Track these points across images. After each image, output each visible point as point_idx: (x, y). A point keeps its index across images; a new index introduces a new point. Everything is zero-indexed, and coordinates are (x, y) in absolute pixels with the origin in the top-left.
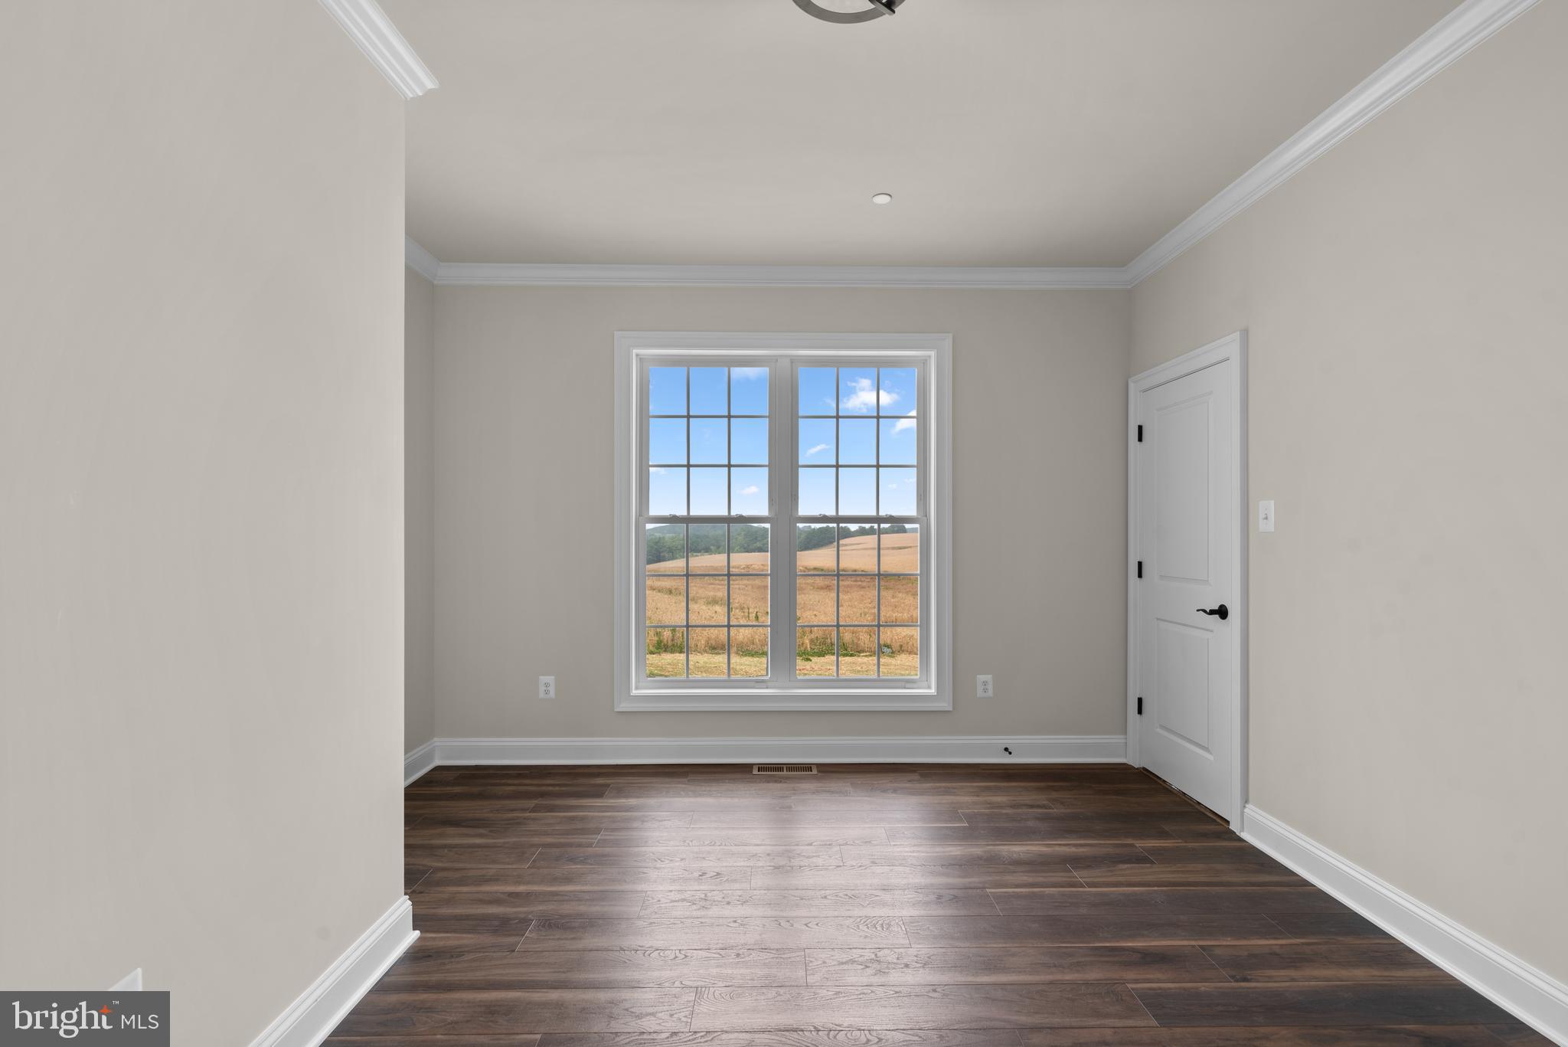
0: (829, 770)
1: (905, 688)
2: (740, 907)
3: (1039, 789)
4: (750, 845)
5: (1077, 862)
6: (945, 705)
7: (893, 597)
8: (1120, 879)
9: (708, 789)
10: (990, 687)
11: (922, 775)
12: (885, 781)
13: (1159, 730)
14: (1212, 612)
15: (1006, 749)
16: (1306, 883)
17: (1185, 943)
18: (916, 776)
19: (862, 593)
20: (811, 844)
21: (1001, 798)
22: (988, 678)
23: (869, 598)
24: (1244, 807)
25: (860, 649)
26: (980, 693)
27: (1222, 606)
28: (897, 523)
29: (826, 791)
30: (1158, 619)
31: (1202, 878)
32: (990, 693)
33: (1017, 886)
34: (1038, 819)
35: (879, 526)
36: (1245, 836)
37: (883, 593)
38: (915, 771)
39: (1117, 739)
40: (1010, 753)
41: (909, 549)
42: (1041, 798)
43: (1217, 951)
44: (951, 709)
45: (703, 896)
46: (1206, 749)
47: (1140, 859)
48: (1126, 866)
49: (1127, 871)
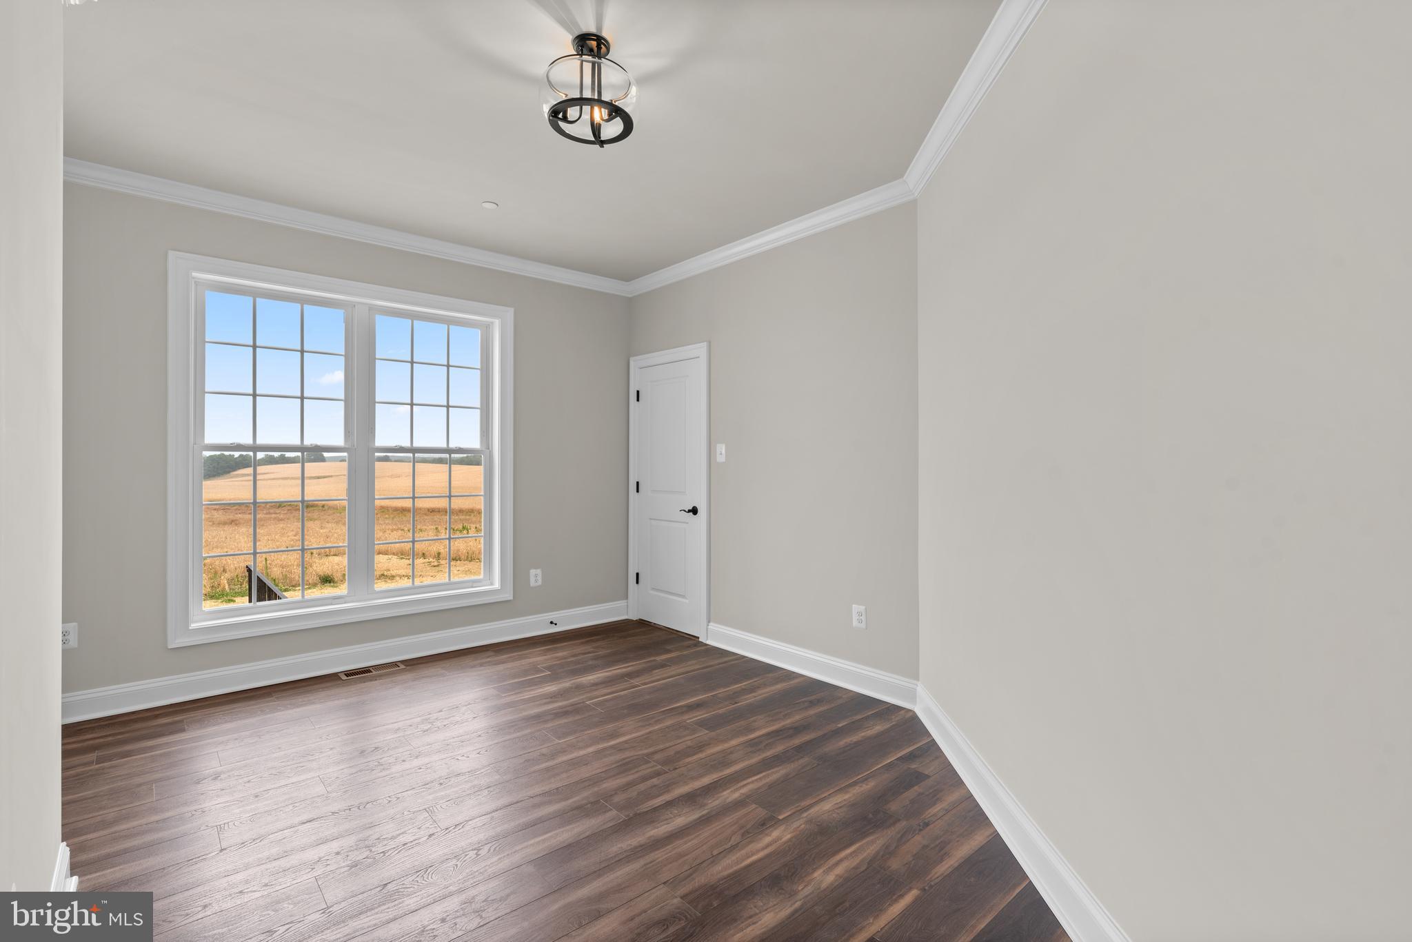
0: (413, 664)
1: (472, 587)
2: (416, 760)
3: (582, 643)
4: (388, 724)
5: (630, 675)
6: (508, 596)
7: (322, 528)
8: (658, 677)
9: (306, 699)
10: (540, 578)
11: (495, 651)
12: (468, 660)
13: (652, 592)
14: (689, 511)
15: (552, 623)
16: (744, 657)
17: (704, 696)
18: (490, 653)
19: (281, 526)
20: (441, 711)
21: (562, 653)
22: (539, 571)
23: (293, 531)
24: (708, 625)
25: (294, 583)
26: (533, 583)
27: (694, 507)
28: (316, 453)
29: (423, 677)
30: (651, 519)
31: (698, 667)
32: (540, 583)
33: (602, 696)
34: (592, 659)
35: (450, 456)
36: (709, 642)
37: (307, 524)
38: (488, 650)
39: (622, 603)
40: (556, 624)
41: (330, 479)
42: (588, 648)
43: (720, 695)
44: (511, 598)
45: (376, 763)
46: (683, 597)
47: (663, 665)
48: (657, 671)
49: (658, 674)
